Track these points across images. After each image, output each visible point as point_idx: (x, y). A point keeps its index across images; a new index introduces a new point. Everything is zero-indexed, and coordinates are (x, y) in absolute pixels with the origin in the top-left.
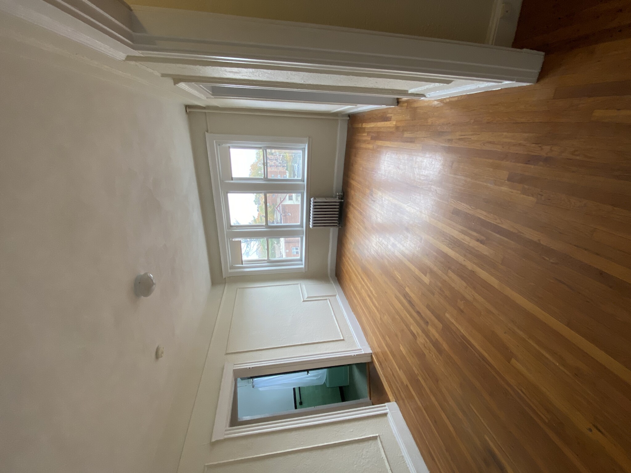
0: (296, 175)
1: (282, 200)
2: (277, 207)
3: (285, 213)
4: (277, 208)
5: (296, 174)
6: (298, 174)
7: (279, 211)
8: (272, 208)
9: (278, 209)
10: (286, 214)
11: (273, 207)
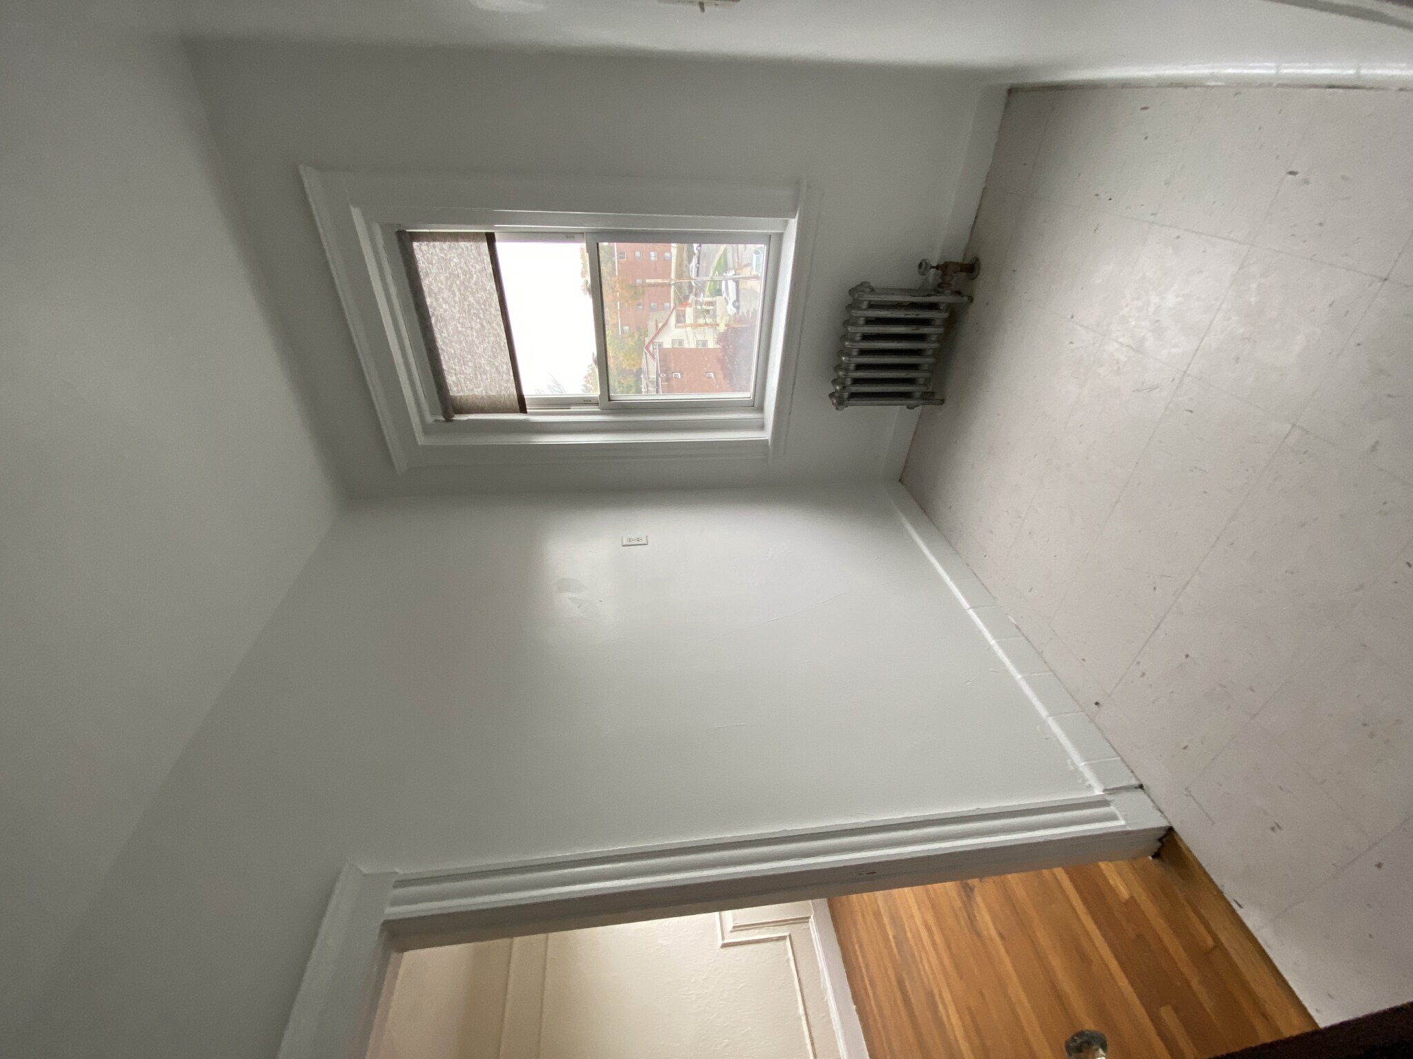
0: (695, 254)
1: (660, 325)
2: (649, 343)
3: (668, 372)
4: (647, 348)
5: (696, 251)
6: (699, 251)
7: (653, 356)
8: (636, 336)
9: (651, 348)
10: (670, 375)
11: (639, 336)
